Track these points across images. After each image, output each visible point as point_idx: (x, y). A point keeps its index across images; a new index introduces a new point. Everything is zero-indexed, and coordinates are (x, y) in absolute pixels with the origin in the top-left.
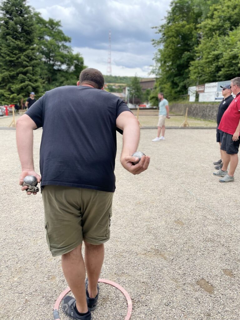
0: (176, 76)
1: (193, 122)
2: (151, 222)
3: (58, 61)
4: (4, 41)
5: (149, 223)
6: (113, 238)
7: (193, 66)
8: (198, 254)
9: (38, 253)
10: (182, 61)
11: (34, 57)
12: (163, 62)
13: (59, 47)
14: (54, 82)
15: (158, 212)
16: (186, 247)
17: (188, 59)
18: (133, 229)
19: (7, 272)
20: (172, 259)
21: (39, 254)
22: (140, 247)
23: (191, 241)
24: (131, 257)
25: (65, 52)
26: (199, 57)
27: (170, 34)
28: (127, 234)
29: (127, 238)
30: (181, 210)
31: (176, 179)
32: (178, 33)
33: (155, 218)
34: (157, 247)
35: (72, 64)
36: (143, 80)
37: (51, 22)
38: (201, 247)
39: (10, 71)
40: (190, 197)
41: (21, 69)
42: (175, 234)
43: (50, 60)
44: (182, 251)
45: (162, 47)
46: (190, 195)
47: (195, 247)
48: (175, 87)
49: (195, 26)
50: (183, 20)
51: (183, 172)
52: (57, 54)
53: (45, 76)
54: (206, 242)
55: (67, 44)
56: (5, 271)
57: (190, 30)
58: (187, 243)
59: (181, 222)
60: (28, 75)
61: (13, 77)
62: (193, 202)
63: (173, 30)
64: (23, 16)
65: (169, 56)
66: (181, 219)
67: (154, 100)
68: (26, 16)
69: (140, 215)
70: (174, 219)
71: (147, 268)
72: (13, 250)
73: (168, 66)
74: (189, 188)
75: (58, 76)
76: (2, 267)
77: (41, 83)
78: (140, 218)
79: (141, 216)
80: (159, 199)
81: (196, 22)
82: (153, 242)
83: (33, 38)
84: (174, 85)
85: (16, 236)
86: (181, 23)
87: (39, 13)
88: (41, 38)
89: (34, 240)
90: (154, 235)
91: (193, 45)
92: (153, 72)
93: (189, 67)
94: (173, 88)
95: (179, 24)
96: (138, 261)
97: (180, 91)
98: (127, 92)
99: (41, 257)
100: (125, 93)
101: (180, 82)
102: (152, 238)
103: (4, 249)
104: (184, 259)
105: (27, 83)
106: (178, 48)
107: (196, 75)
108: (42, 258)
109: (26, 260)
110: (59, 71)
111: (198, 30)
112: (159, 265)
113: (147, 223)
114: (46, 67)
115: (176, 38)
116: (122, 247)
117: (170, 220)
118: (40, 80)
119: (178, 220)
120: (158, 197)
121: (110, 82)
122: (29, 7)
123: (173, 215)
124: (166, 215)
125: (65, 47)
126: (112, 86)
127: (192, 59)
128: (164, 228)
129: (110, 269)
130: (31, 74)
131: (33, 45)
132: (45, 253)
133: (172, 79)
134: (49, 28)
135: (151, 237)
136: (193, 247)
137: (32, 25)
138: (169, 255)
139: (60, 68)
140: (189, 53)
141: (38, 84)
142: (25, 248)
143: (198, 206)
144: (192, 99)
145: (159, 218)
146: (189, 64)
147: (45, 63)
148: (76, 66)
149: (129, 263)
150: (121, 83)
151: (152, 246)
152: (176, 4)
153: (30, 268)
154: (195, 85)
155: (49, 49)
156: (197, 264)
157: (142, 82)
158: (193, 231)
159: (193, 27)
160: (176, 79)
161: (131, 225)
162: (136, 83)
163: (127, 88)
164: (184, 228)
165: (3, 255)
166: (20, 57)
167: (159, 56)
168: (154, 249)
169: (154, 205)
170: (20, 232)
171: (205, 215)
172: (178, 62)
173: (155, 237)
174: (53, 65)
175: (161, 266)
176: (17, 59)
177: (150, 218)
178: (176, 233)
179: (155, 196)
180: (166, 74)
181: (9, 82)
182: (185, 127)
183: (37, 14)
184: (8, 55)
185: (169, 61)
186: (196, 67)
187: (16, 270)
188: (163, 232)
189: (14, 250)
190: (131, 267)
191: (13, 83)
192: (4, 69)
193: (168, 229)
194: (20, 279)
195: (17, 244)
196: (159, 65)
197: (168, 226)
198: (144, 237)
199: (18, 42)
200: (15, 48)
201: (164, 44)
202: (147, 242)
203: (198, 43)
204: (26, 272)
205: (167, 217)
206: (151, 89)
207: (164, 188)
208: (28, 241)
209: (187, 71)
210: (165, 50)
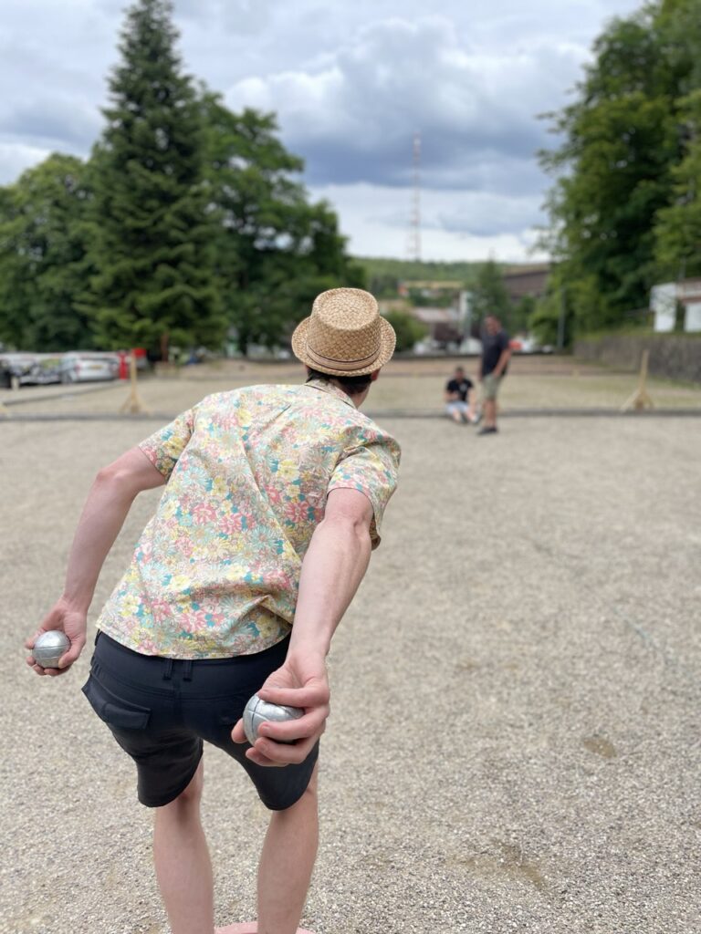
0: (612, 254)
1: (664, 394)
2: (502, 737)
3: (267, 225)
4: (121, 175)
5: (494, 743)
6: (369, 793)
7: (664, 222)
8: (660, 875)
9: (121, 831)
10: (630, 210)
11: (198, 217)
12: (572, 216)
13: (270, 187)
14: (254, 284)
15: (530, 703)
16: (616, 845)
17: (650, 202)
18: (437, 761)
19: (16, 892)
20: (563, 888)
21: (123, 835)
22: (455, 831)
23: (638, 821)
24: (421, 868)
25: (287, 201)
26: (684, 194)
27: (594, 131)
28: (414, 780)
29: (414, 793)
30: (610, 699)
31: (601, 584)
32: (617, 128)
33: (518, 724)
34: (514, 835)
35: (305, 233)
36: (514, 271)
37: (251, 119)
38: (673, 846)
39: (136, 258)
40: (643, 652)
41: (164, 252)
42: (582, 790)
43: (245, 222)
44: (603, 858)
45: (568, 170)
46: (643, 646)
47: (650, 845)
48: (610, 286)
49: (671, 103)
50: (632, 90)
51: (625, 560)
52: (265, 205)
53: (231, 270)
54: (691, 828)
55: (292, 177)
56: (10, 886)
57: (657, 117)
58: (621, 828)
59: (606, 743)
60: (184, 266)
61: (143, 274)
62: (652, 671)
63: (604, 121)
64: (171, 105)
65: (592, 197)
66: (606, 733)
67: (545, 327)
68: (180, 104)
69: (467, 712)
70: (580, 733)
71: (469, 919)
72: (47, 815)
73: (588, 227)
74: (641, 617)
75: (267, 266)
76: (4, 871)
77: (219, 288)
78: (467, 723)
79: (469, 715)
80: (536, 655)
81: (674, 91)
82: (501, 817)
83: (198, 164)
84: (608, 280)
85: (66, 766)
86: (628, 97)
87: (218, 96)
88: (223, 162)
89: (119, 782)
90: (509, 787)
91: (666, 160)
92: (542, 245)
93: (654, 225)
94: (604, 290)
95: (620, 99)
96: (440, 889)
97: (624, 301)
98: (464, 307)
99: (126, 846)
100: (458, 309)
101: (625, 272)
102: (500, 801)
103: (23, 807)
104: (607, 889)
105: (179, 288)
106: (617, 173)
107: (676, 249)
108: (131, 850)
109: (80, 855)
110: (271, 252)
111: (679, 114)
112: (514, 909)
113: (489, 743)
114: (234, 244)
115: (611, 141)
116: (393, 829)
117: (568, 735)
118: (217, 281)
119: (596, 736)
120: (534, 649)
121: (414, 278)
122: (187, 79)
123: (580, 716)
124: (555, 715)
125: (287, 187)
126: (419, 290)
127: (663, 201)
128: (544, 765)
129: (341, 912)
130: (190, 263)
131: (197, 183)
132: (142, 832)
133: (599, 265)
134: (244, 136)
135: (497, 795)
136: (641, 844)
137: (196, 128)
138: (552, 871)
139: (271, 245)
140: (652, 185)
141: (210, 290)
142: (85, 810)
143: (669, 684)
144: (664, 322)
145: (531, 725)
146: (651, 217)
147: (231, 231)
148: (318, 238)
149: (411, 893)
150: (447, 279)
151: (497, 831)
152: (611, 42)
153: (86, 884)
154: (675, 280)
155: (243, 195)
156: (654, 914)
157: (510, 277)
158: (646, 781)
159: (666, 109)
160: (613, 265)
161: (434, 748)
162: (491, 280)
163: (465, 296)
164: (613, 768)
165: (14, 829)
166: (161, 219)
167: (560, 199)
168: (503, 845)
169: (519, 677)
170: (83, 749)
171: (693, 723)
172: (619, 213)
173: (510, 797)
174: (253, 238)
175: (520, 913)
176: (155, 223)
177: (499, 723)
178: (587, 787)
179: (524, 644)
180: (582, 250)
181: (132, 287)
182: (639, 410)
183: (211, 99)
184: (132, 214)
185: (592, 212)
186: (676, 227)
187: (44, 886)
188: (539, 780)
189: (51, 815)
190: (415, 909)
191: (143, 290)
192: (121, 252)
193: (559, 768)
194: (49, 921)
195: (64, 793)
196: (562, 224)
197: (561, 757)
198: (470, 796)
199: (157, 178)
200: (148, 194)
201: (575, 161)
202: (479, 815)
203: (680, 153)
204: (73, 896)
205: (557, 722)
206: (538, 296)
207: (555, 615)
208: (99, 783)
209: (646, 237)
210: (578, 180)
